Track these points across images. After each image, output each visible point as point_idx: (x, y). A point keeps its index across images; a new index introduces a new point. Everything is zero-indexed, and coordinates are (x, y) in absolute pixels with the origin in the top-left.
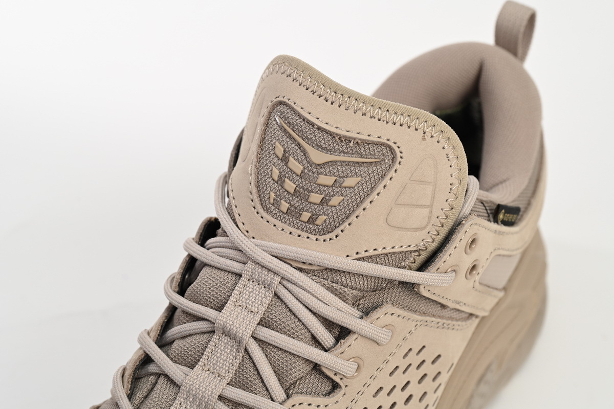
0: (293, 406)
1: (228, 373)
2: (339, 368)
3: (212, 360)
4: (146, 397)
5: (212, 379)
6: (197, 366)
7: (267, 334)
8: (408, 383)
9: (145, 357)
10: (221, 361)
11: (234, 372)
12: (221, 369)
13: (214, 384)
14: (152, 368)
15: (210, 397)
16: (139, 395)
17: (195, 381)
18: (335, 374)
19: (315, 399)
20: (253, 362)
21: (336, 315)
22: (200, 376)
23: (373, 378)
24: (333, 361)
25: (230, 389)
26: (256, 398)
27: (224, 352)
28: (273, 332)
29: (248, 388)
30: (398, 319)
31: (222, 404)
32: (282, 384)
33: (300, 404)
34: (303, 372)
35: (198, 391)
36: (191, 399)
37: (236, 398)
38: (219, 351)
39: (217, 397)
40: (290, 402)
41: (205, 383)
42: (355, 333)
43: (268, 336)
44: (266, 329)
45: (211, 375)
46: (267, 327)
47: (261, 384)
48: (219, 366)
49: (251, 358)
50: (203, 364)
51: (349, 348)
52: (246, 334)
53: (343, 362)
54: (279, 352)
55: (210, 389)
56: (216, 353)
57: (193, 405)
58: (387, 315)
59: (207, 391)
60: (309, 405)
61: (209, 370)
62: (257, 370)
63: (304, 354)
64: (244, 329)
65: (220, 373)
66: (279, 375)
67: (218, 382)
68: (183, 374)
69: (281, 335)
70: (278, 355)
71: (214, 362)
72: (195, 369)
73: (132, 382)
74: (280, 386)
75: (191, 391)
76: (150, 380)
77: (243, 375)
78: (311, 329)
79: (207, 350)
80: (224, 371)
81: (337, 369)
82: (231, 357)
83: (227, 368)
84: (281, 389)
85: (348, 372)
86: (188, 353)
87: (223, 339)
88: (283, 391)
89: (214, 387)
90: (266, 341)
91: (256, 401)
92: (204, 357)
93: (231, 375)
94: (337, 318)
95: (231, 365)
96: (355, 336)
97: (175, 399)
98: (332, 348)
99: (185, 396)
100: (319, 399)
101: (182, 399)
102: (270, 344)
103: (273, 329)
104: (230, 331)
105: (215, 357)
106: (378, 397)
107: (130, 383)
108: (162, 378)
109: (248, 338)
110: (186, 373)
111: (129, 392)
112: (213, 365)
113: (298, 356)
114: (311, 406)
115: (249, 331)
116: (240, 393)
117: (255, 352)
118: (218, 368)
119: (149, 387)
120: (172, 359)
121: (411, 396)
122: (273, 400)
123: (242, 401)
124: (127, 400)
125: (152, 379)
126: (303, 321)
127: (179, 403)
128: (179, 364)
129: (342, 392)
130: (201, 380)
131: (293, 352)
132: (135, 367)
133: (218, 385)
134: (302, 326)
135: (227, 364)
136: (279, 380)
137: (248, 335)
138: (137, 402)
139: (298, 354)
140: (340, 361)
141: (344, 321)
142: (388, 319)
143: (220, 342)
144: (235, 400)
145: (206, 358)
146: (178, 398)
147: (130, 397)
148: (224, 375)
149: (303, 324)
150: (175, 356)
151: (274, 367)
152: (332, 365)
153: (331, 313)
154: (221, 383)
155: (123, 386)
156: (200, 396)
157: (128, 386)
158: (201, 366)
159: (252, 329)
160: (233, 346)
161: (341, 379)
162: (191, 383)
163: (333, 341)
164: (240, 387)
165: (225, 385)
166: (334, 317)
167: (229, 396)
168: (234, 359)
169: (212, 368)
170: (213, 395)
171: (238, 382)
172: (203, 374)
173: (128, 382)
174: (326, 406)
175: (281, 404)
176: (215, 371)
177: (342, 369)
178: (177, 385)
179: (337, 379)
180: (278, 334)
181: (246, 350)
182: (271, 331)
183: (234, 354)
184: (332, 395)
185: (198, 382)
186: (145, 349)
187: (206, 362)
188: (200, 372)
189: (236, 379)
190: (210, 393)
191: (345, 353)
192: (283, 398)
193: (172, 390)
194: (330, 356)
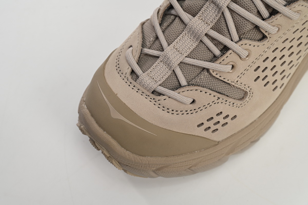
0: (242, 45)
1: (212, 23)
2: (269, 30)
3: (204, 15)
4: (168, 26)
5: (203, 24)
6: (196, 16)
7: (235, 7)
8: (302, 36)
9: (170, 5)
10: (209, 16)
11: (215, 23)
12: (209, 20)
13: (204, 27)
14: (173, 12)
15: (201, 34)
16: (165, 24)
17: (195, 24)
18: (266, 32)
19: (253, 42)
20: (225, 19)
21: (273, 3)
22: (197, 22)
23: (284, 34)
24: (267, 26)
25: (212, 31)
26: (224, 38)
27: (211, 12)
28: (238, 6)
29: (220, 32)
30: (305, 8)
31: (206, 38)
32: (238, 33)
33: (245, 44)
34: (250, 28)
35: (195, 29)
36: (191, 33)
37: (214, 36)
38: (209, 10)
39: (204, 34)
40: (241, 43)
41: (199, 26)
42: (281, 13)
43: (235, 8)
44: (235, 4)
45: (203, 22)
46: (235, 3)
47: (227, 31)
48: (207, 18)
49: (224, 17)
50: (199, 16)
51: (276, 20)
52: (224, 5)
53: (271, 27)
54: (240, 17)
55: (202, 30)
56: (207, 11)
57: (191, 35)
58: (299, 6)
59: (200, 30)
60: (250, 45)
61: (202, 19)
62: (226, 24)
63: (252, 21)
64: (224, 2)
65: (207, 22)
66: (237, 28)
67: (206, 26)
68: (188, 19)
69: (242, 9)
70: (238, 18)
71: (206, 16)
72: (195, 18)
73: (162, 17)
74: (237, 34)
75: (192, 29)
76: (171, 17)
77: (219, 25)
78: (258, 8)
79: (203, 9)
80: (209, 21)
81: (268, 30)
82: (214, 15)
83: (211, 20)
84: (237, 35)
85: (273, 32)
86: (192, 8)
87: (212, 5)
88: (238, 36)
89: (203, 29)
90: (234, 10)
91: (223, 40)
92: (200, 12)
93: (213, 24)
94: (273, 5)
95: (214, 19)
96: (281, 15)
97: (183, 31)
98: (267, 19)
99: (188, 30)
100: (255, 42)
101: (187, 32)
102: (235, 12)
103: (238, 5)
104: (216, 2)
105: (206, 13)
106: (285, 43)
107: (161, 18)
108: (177, 18)
109: (225, 8)
110: (190, 19)
111: (160, 22)
112: (205, 17)
113: (249, 21)
114: (250, 46)
115: (226, 4)
116: (216, 34)
117: (227, 15)
118: (207, 19)
119: (171, 22)
120: (183, 10)
121: (301, 43)
122: (232, 40)
123: (216, 38)
124: (159, 26)
125: (172, 17)
126: (255, 3)
127: (185, 33)
128: (187, 13)
129: (268, 40)
130: (198, 24)
131: (246, 18)
132: (165, 10)
133: (206, 28)
134: (254, 6)
135: (212, 18)
136: (237, 31)
137: (225, 6)
138: (164, 28)
139: (249, 20)
140: (270, 27)
141: (276, 7)
142: (300, 8)
143: (210, 6)
144: (213, 37)
145: (202, 13)
146: (184, 31)
147: (160, 25)
148: (209, 23)
149: (255, 5)
150: (185, 8)
151: (235, 24)
152: (266, 28)
153: (271, 2)
154: (207, 27)
155: (158, 19)
156: (196, 32)
157: (160, 19)
158: (198, 17)
159: (228, 3)
160: (216, 9)
161: (269, 34)
162: (192, 24)
163: (268, 15)
164: (216, 31)
165: (209, 29)
166: (272, 4)
167: (210, 34)
168: (216, 16)
169: (204, 19)
170: (203, 33)
171: (216, 28)
172: (199, 21)
173: (161, 17)
174: (258, 46)
175: (236, 43)
176: (205, 20)
177: (270, 31)
178: (185, 24)
179: (266, 34)
180: (241, 8)
181: (223, 13)
182: (237, 5)
183: (216, 14)
184: (262, 41)
185: (196, 25)
186: (171, 2)
187: (201, 15)
188: (197, 20)
189: (215, 26)
190: (201, 32)
191: (273, 22)
192: (237, 40)
193: (182, 26)
194: (265, 23)
